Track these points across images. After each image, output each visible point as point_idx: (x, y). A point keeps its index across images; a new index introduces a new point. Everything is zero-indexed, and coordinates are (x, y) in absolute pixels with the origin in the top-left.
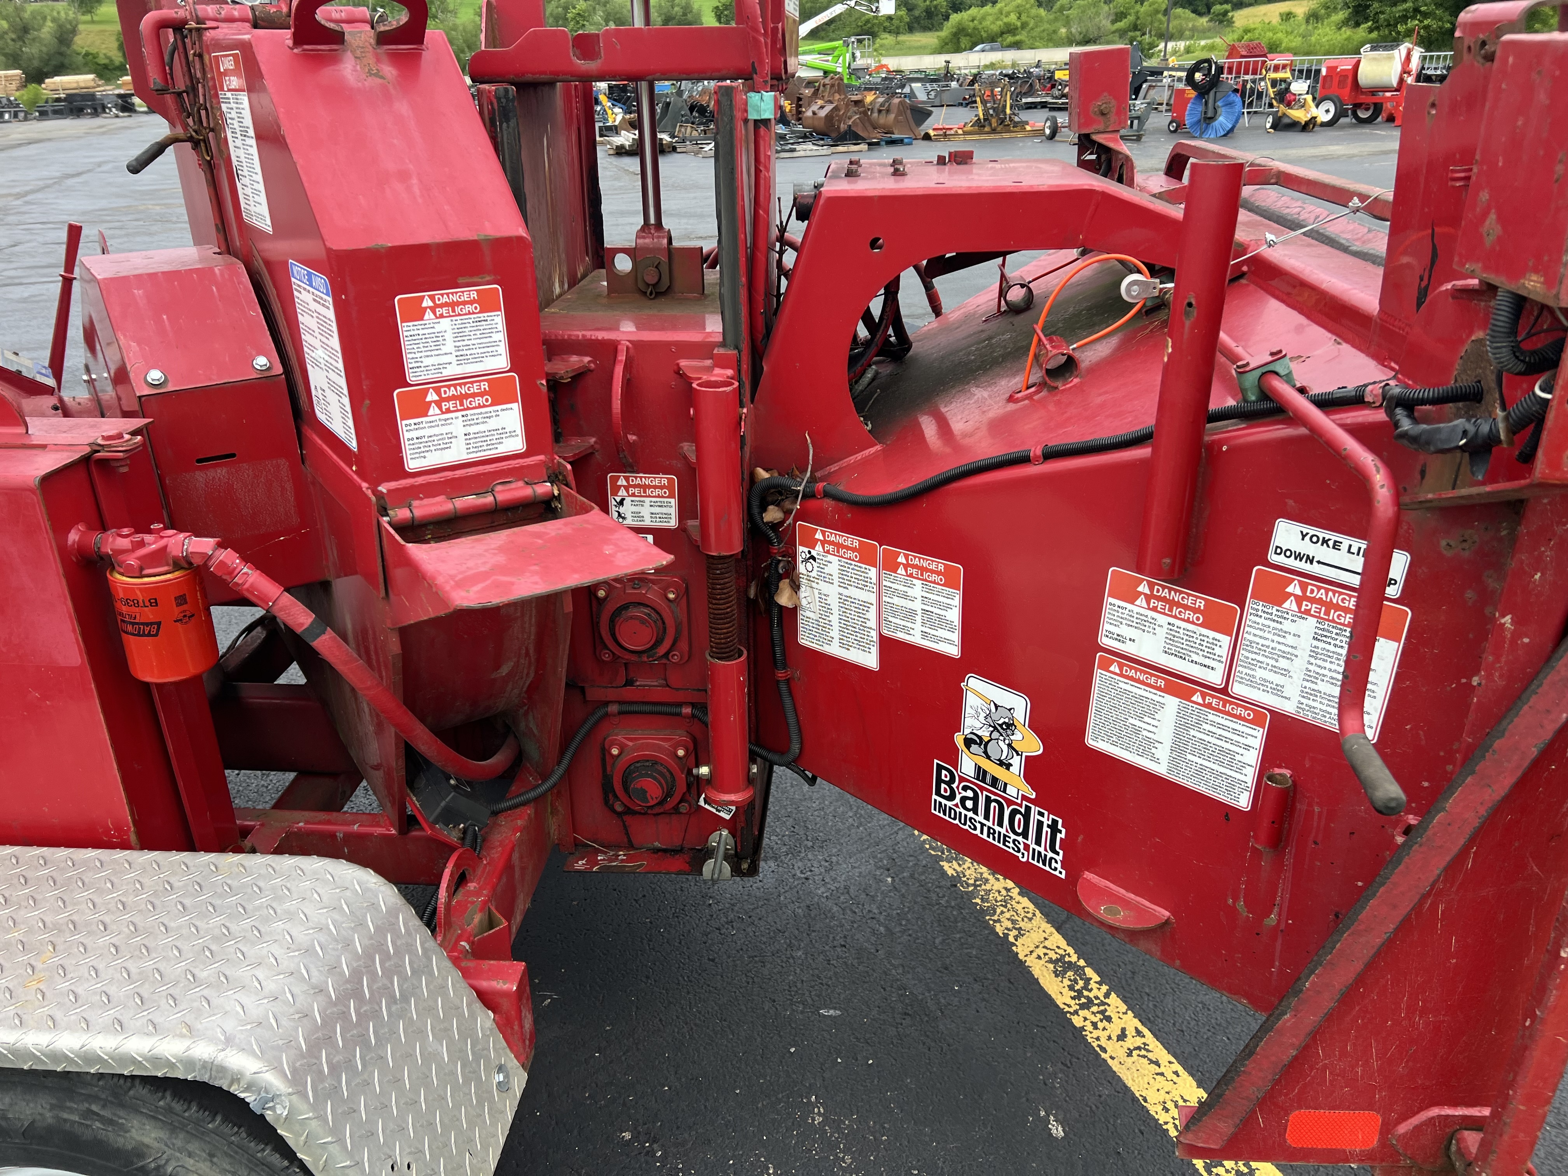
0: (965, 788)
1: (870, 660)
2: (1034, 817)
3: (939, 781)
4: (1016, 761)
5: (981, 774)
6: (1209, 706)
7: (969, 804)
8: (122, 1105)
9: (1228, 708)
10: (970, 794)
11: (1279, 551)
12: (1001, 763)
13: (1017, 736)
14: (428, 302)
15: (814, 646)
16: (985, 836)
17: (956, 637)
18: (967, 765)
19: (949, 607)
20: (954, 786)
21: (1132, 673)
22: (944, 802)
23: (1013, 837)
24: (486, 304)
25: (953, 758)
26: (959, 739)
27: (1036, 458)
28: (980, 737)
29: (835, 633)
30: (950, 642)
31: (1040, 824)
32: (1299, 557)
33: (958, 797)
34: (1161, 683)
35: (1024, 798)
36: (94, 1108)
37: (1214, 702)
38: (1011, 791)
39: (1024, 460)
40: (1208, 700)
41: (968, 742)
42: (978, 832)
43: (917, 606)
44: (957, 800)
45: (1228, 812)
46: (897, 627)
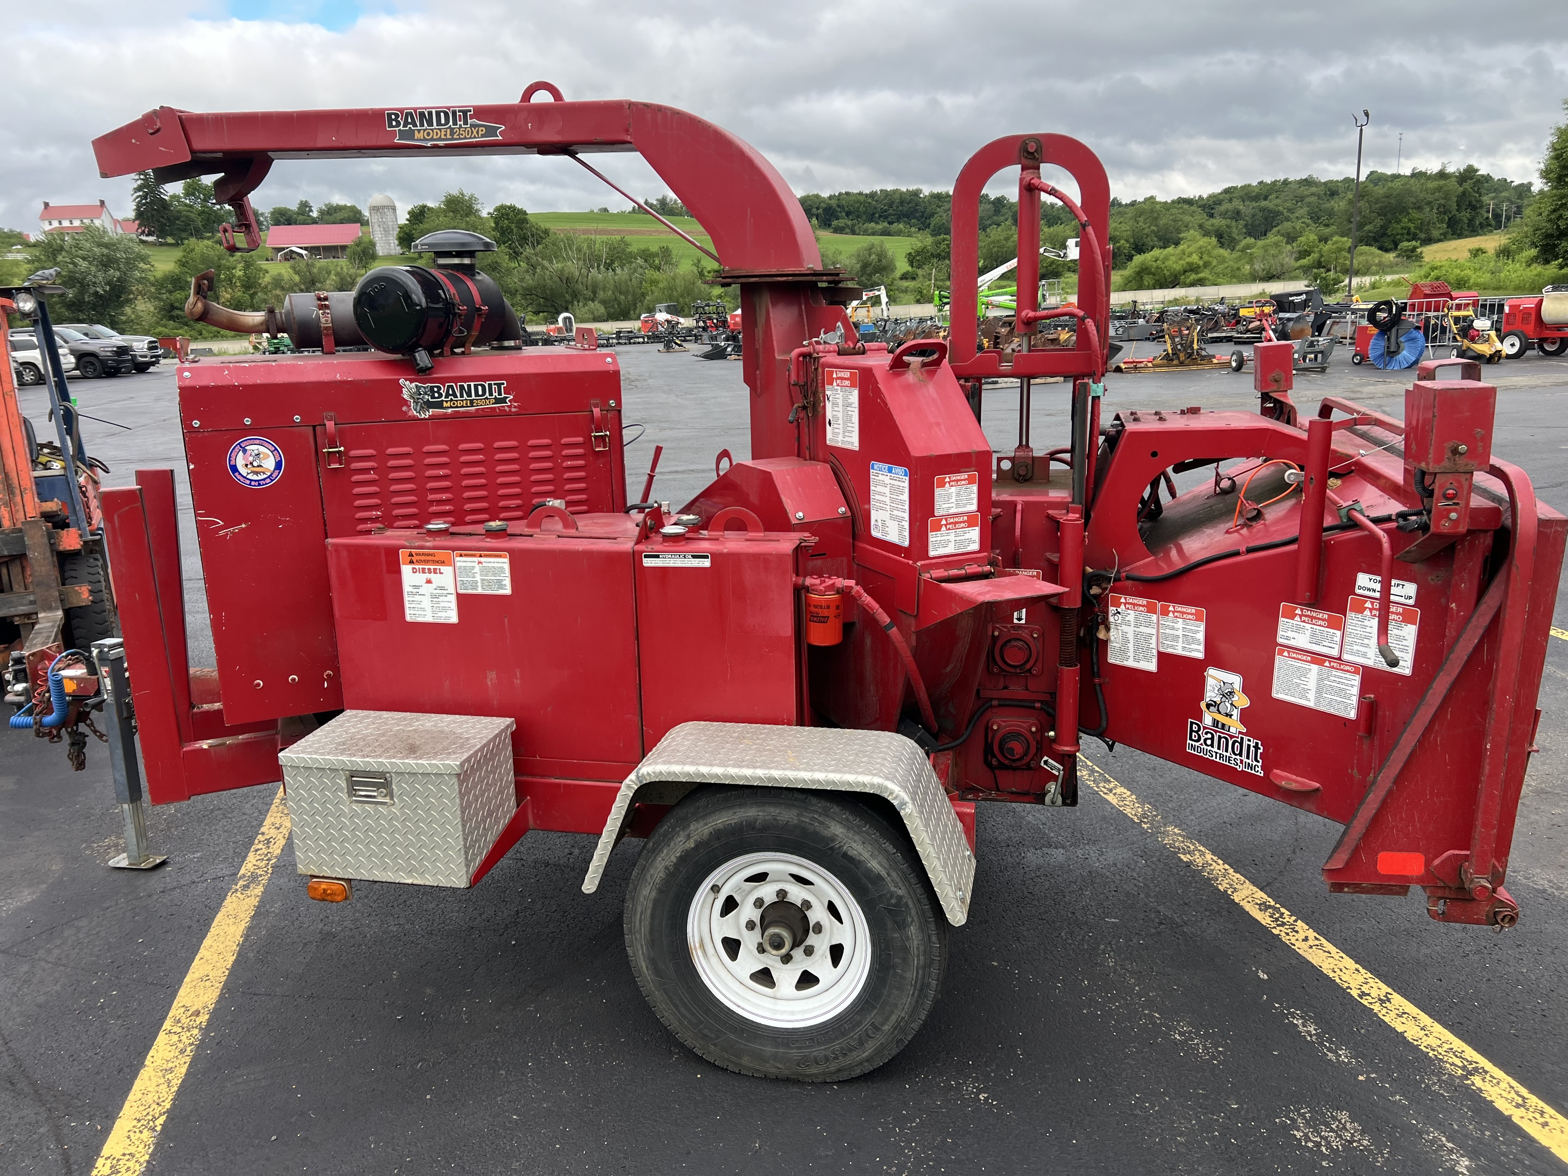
0: (1206, 733)
1: (1152, 666)
2: (1246, 743)
3: (1192, 731)
4: (1235, 713)
5: (1216, 723)
6: (1333, 667)
7: (1209, 742)
8: (828, 816)
9: (1342, 667)
10: (1209, 736)
11: (1360, 588)
12: (1227, 715)
13: (1236, 698)
14: (947, 480)
15: (1118, 663)
16: (1218, 760)
17: (1202, 648)
18: (1208, 720)
19: (1198, 631)
20: (1200, 733)
21: (1294, 655)
22: (1194, 743)
23: (1234, 757)
24: (971, 481)
25: (1199, 716)
26: (1203, 705)
27: (1243, 553)
28: (1215, 702)
29: (1131, 654)
30: (1198, 651)
31: (1249, 746)
32: (1369, 590)
33: (1202, 739)
34: (1309, 658)
35: (1240, 733)
36: (816, 816)
37: (1335, 665)
38: (1233, 730)
39: (1237, 554)
40: (1332, 664)
41: (1208, 706)
42: (1214, 758)
43: (1180, 633)
44: (1202, 741)
45: (1345, 721)
46: (1168, 646)
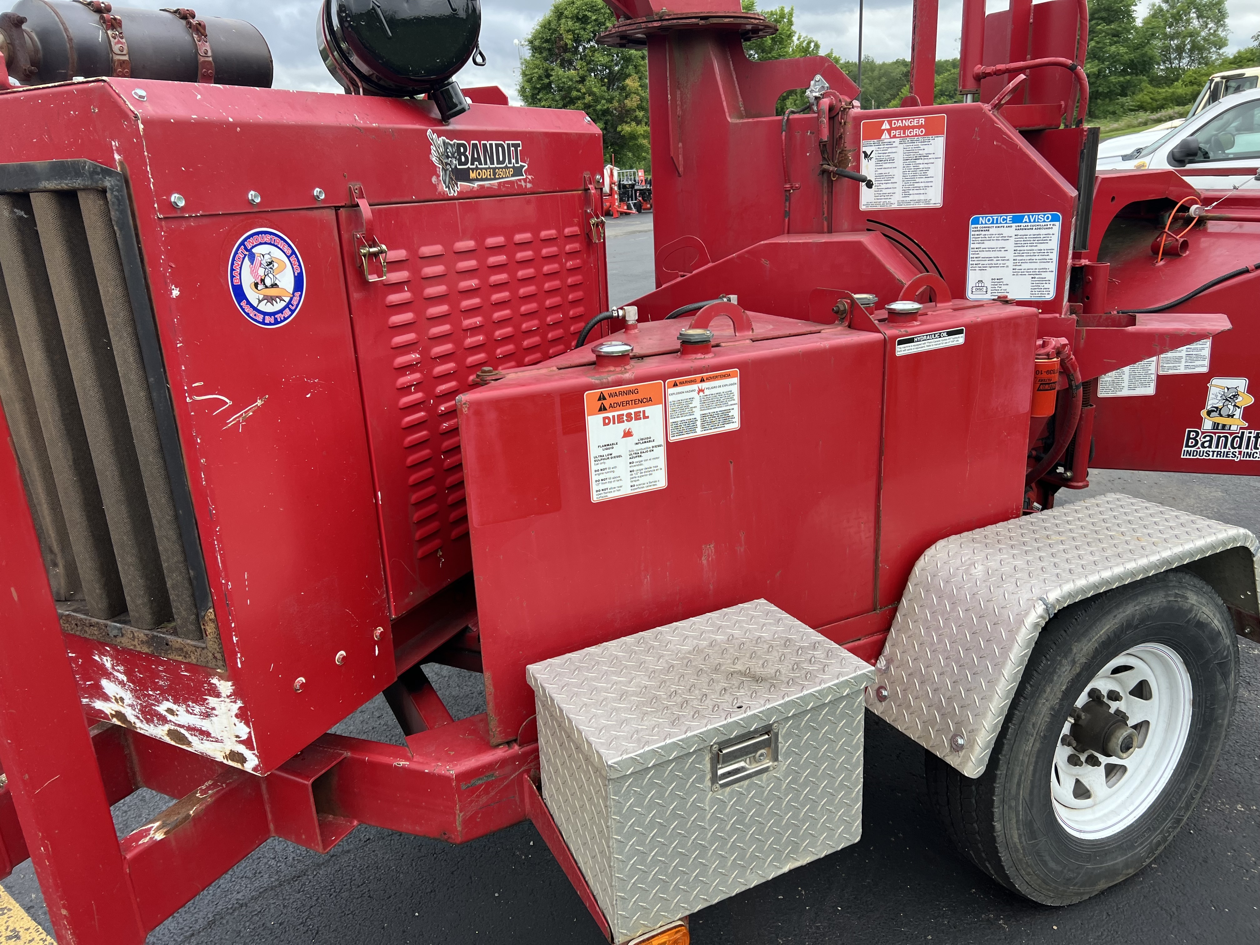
0: (1204, 437)
1: (1150, 390)
2: (1246, 435)
3: (1189, 438)
4: (1238, 413)
5: (1216, 426)
7: (1206, 444)
10: (1208, 438)
12: (1229, 416)
13: (1240, 399)
15: (1110, 395)
16: (1215, 458)
17: (1206, 362)
18: (1207, 425)
19: (1203, 349)
20: (1198, 438)
23: (1232, 450)
25: (1198, 423)
26: (1203, 413)
27: (1253, 270)
28: (1217, 408)
29: (1126, 384)
30: (1203, 366)
31: (1249, 438)
33: (1200, 443)
35: (1241, 428)
38: (1234, 428)
39: (1247, 271)
41: (1209, 413)
42: (1210, 457)
44: (1199, 445)
46: (1169, 368)
